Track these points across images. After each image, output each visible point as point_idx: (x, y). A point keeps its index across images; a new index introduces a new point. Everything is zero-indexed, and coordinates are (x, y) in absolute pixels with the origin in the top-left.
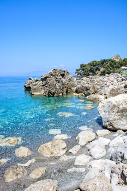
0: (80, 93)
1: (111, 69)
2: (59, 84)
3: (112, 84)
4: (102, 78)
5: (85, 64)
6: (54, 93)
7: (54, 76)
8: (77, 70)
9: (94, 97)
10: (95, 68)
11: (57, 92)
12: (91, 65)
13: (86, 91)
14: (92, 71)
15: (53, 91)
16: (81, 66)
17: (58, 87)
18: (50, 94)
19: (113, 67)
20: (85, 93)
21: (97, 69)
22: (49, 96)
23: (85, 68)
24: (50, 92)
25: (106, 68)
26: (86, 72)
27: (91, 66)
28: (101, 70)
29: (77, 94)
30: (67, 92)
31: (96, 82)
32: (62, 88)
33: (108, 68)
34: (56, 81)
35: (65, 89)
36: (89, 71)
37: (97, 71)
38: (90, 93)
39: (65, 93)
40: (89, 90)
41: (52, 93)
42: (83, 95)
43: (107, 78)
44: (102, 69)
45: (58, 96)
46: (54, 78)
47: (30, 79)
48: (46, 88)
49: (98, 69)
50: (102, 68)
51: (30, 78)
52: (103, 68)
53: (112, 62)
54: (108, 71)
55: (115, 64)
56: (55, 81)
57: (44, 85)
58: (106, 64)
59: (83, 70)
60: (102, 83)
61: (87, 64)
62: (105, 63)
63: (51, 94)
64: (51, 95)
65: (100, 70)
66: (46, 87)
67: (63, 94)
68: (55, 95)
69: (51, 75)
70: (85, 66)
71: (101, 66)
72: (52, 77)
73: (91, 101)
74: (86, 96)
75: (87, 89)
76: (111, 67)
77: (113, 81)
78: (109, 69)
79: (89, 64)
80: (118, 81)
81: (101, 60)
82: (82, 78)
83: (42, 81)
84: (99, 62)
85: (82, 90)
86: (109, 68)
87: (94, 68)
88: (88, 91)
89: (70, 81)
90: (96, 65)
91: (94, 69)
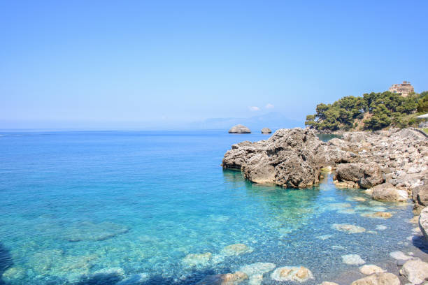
0: (346, 180)
1: (390, 116)
2: (306, 163)
3: (410, 161)
4: (372, 138)
5: (327, 105)
6: (299, 182)
7: (294, 146)
8: (308, 118)
9: (385, 193)
10: (351, 113)
11: (304, 180)
12: (342, 107)
13: (363, 179)
14: (343, 119)
15: (297, 178)
16: (318, 109)
17: (305, 170)
18: (290, 182)
19: (395, 111)
20: (362, 183)
21: (355, 116)
22: (289, 188)
23: (327, 113)
24: (290, 178)
25: (378, 112)
26: (329, 121)
27: (342, 109)
28: (365, 118)
29: (342, 184)
30: (319, 178)
31: (365, 151)
32: (312, 170)
33: (381, 112)
34: (299, 156)
35: (317, 173)
36: (338, 120)
37: (356, 120)
38: (373, 182)
39: (317, 181)
40: (370, 176)
41: (296, 181)
42: (357, 185)
43: (385, 139)
44: (367, 116)
45: (305, 188)
46: (294, 150)
47: (234, 148)
48: (281, 171)
49: (358, 114)
50: (368, 113)
51: (235, 145)
52: (371, 112)
53: (391, 98)
54: (383, 119)
55: (400, 104)
56: (296, 156)
57: (274, 165)
58: (377, 104)
59: (323, 117)
60: (379, 154)
61: (332, 103)
62: (373, 102)
63: (293, 183)
64: (293, 185)
65: (361, 118)
66: (282, 168)
67: (314, 183)
68: (300, 185)
69: (289, 144)
70: (327, 109)
71: (365, 109)
72: (290, 147)
73: (378, 199)
74: (363, 188)
75: (366, 176)
76: (388, 111)
77: (406, 151)
78: (385, 116)
79: (336, 104)
80: (422, 152)
81: (365, 96)
82: (330, 141)
83: (268, 155)
84: (359, 99)
85: (351, 174)
86: (385, 113)
87: (348, 112)
88: (369, 179)
89: (317, 153)
90: (352, 107)
91: (348, 115)
